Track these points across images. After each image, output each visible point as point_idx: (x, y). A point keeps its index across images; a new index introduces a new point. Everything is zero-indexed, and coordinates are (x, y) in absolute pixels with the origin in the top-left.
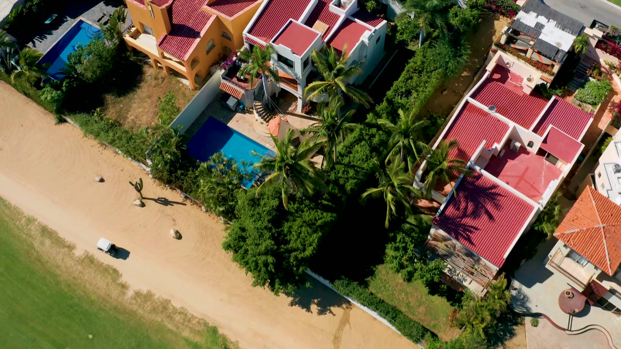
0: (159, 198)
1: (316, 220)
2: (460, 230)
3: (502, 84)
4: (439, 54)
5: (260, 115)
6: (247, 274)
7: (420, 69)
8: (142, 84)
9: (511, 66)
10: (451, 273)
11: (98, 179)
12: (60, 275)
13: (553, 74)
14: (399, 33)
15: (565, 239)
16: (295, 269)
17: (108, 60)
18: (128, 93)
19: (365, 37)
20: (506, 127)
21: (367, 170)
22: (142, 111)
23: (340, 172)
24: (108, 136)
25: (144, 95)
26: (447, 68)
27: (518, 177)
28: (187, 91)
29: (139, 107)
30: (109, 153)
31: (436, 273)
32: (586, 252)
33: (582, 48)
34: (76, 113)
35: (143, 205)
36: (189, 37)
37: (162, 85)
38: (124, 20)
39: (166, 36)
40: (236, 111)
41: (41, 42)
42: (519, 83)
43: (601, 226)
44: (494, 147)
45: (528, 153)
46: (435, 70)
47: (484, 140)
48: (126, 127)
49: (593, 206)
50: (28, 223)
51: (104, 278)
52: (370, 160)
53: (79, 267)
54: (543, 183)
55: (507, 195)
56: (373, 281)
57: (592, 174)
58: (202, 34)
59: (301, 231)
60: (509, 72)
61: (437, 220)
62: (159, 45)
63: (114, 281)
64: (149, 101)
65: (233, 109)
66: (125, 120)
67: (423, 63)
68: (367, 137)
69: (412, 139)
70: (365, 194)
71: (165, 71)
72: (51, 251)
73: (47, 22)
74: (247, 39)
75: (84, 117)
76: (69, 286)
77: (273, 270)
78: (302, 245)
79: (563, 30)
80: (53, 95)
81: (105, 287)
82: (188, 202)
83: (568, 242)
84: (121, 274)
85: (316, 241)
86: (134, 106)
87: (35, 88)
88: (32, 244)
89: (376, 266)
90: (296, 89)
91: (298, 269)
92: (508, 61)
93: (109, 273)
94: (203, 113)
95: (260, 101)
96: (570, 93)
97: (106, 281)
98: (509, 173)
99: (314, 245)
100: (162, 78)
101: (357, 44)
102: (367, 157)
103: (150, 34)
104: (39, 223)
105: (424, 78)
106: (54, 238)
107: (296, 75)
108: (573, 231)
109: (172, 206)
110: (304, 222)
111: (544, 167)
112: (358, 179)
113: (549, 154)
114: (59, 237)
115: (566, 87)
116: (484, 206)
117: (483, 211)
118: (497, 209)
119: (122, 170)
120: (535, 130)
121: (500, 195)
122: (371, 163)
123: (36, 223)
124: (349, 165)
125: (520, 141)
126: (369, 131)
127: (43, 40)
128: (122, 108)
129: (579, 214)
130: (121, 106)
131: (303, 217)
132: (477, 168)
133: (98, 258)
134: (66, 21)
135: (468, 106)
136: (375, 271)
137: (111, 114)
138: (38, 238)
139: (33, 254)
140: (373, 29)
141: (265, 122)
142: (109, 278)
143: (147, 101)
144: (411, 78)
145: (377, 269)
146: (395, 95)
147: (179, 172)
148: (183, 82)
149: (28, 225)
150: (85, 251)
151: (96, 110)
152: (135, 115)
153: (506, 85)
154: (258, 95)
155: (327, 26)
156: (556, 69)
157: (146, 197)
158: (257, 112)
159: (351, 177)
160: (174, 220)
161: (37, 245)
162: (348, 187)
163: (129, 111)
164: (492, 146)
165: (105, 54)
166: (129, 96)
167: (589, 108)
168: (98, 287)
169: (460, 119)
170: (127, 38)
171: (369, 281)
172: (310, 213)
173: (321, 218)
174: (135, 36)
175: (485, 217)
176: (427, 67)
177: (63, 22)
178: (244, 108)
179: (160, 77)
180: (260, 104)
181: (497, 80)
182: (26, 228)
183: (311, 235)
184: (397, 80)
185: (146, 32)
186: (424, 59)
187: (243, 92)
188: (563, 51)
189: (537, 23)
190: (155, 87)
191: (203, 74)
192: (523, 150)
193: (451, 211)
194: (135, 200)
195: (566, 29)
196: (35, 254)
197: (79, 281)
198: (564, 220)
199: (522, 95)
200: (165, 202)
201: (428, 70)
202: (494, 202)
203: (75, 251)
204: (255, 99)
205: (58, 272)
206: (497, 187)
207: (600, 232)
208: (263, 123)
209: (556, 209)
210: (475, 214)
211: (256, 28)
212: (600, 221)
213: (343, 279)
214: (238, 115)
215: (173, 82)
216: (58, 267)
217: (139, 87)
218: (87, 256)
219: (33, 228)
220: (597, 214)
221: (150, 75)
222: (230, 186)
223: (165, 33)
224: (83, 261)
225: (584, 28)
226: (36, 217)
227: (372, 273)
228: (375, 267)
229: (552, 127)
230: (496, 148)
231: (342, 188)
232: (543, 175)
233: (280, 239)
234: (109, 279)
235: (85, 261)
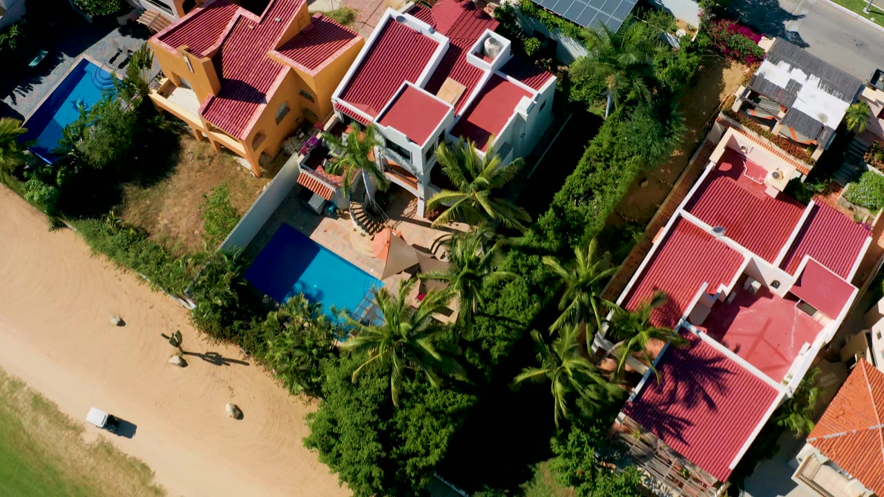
0: (207, 353)
1: (445, 406)
2: (665, 423)
3: (733, 181)
4: (637, 131)
5: (359, 224)
6: (341, 486)
7: (608, 156)
8: (179, 167)
9: (749, 151)
10: (649, 485)
11: (115, 321)
12: (63, 473)
13: (810, 162)
14: (575, 86)
15: (824, 447)
16: (413, 481)
17: (126, 133)
18: (158, 181)
19: (523, 107)
20: (739, 258)
21: (524, 324)
22: (180, 212)
23: (482, 327)
24: (128, 257)
25: (183, 184)
26: (648, 154)
27: (754, 335)
28: (248, 180)
29: (175, 205)
30: (130, 278)
31: (627, 492)
32: (854, 468)
33: (859, 124)
34: (78, 219)
35: (184, 364)
36: (248, 100)
37: (210, 167)
38: (149, 66)
39: (213, 99)
40: (323, 214)
41: (24, 96)
42: (760, 178)
43: (880, 426)
44: (719, 291)
45: (771, 296)
46: (631, 156)
47: (705, 283)
48: (156, 238)
49: (868, 392)
50: (12, 389)
51: (128, 478)
52: (529, 307)
53: (91, 461)
54: (792, 346)
55: (738, 372)
56: (532, 488)
57: (867, 331)
58: (268, 97)
59: (422, 424)
60: (745, 161)
61: (629, 406)
62: (203, 114)
63: (144, 483)
64: (190, 196)
65: (319, 212)
66: (153, 226)
67: (612, 144)
68: (524, 270)
69: (594, 298)
70: (520, 378)
71: (213, 145)
72: (48, 433)
73: (33, 64)
74: (339, 107)
75: (91, 223)
76: (77, 489)
77: (381, 487)
78: (423, 447)
79: (830, 92)
80: (42, 192)
81: (130, 492)
82: (251, 360)
83: (828, 451)
84: (154, 473)
85: (445, 441)
86: (168, 202)
87: (15, 178)
88: (20, 422)
89: (537, 464)
90: (415, 185)
91: (418, 481)
92: (743, 145)
93: (136, 471)
94: (274, 217)
95: (359, 201)
96: (837, 188)
97: (132, 482)
98: (740, 330)
99: (442, 446)
100: (209, 157)
101: (510, 119)
102: (524, 303)
103: (189, 88)
104: (29, 389)
105: (614, 170)
106: (52, 413)
107: (414, 169)
108: (837, 435)
109: (228, 367)
110: (428, 409)
111: (795, 319)
112: (509, 340)
113: (802, 302)
114: (59, 412)
115: (831, 180)
116: (702, 388)
117: (700, 396)
118: (722, 393)
119: (151, 308)
120: (783, 266)
121: (727, 371)
122: (530, 314)
123: (25, 389)
124: (495, 318)
125: (760, 279)
126: (527, 260)
127: (27, 92)
128: (149, 206)
129: (847, 408)
130: (148, 202)
131: (426, 400)
132: (693, 329)
133: (119, 447)
134: (62, 61)
135: (681, 223)
136: (534, 472)
137: (132, 216)
138: (27, 414)
139: (22, 438)
140: (535, 93)
141: (367, 234)
142: (136, 478)
143: (186, 196)
144: (593, 170)
145: (537, 469)
146: (569, 199)
147: (236, 324)
148: (242, 164)
149: (12, 392)
150: (99, 435)
151: (108, 213)
152: (170, 217)
153: (739, 183)
154: (357, 194)
155: (463, 88)
156: (817, 155)
157: (188, 351)
158: (355, 220)
159: (499, 337)
160: (231, 389)
161: (28, 423)
162: (495, 353)
163: (160, 211)
164: (716, 287)
165: (120, 124)
166: (160, 186)
167: (864, 214)
168: (119, 493)
169: (668, 244)
170: (155, 95)
171: (526, 489)
172: (436, 395)
173: (453, 404)
174: (165, 93)
175: (703, 405)
176: (618, 151)
177: (58, 62)
178: (336, 208)
179: (206, 154)
180: (359, 206)
181: (726, 174)
182: (10, 397)
183: (437, 431)
184: (571, 173)
185: (183, 85)
186: (614, 139)
187: (333, 189)
188: (829, 129)
189: (791, 80)
190: (198, 171)
191: (273, 151)
192: (764, 292)
193: (649, 395)
194: (171, 357)
195: (835, 92)
196: (25, 438)
197: (92, 482)
198: (823, 417)
199: (763, 198)
200: (218, 360)
201: (620, 156)
202: (717, 383)
203: (83, 435)
204: (352, 199)
205: (60, 467)
206: (723, 358)
207: (877, 436)
208: (364, 235)
209: (812, 394)
210: (689, 401)
211: (352, 89)
212: (878, 418)
213: (487, 490)
214: (326, 221)
215: (227, 163)
216: (59, 459)
217: (174, 172)
218: (103, 442)
219: (20, 397)
220: (874, 407)
221: (192, 153)
222: (314, 351)
223: (211, 94)
224: (96, 450)
225: (862, 88)
226: (24, 381)
227: (529, 476)
228: (534, 466)
229: (810, 260)
230: (723, 292)
231: (485, 356)
232: (793, 331)
233: (389, 438)
234: (136, 481)
235: (99, 450)
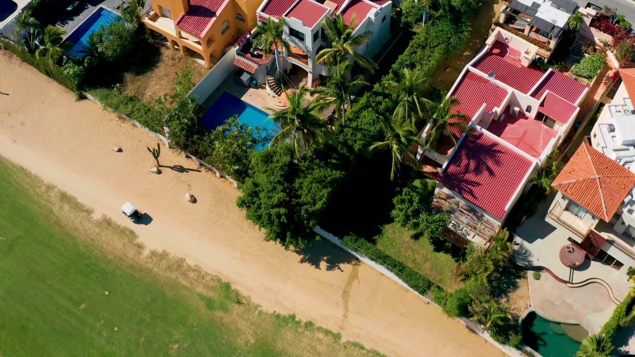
0: (175, 166)
1: (325, 176)
2: (463, 185)
3: (501, 58)
4: (441, 31)
5: (272, 89)
6: (260, 230)
7: (424, 44)
8: (160, 64)
9: (510, 41)
10: (455, 228)
11: (116, 149)
12: (78, 237)
13: (549, 50)
14: (404, 17)
15: (563, 189)
16: (306, 222)
17: (128, 39)
18: (146, 72)
19: (371, 14)
20: (505, 93)
21: (374, 132)
22: (159, 88)
23: (349, 135)
24: (127, 108)
25: (162, 73)
26: (449, 44)
27: (517, 139)
28: (203, 70)
29: (157, 85)
30: (127, 126)
31: (440, 225)
32: (583, 201)
33: (577, 24)
34: (96, 88)
35: (159, 172)
36: (206, 16)
37: (179, 64)
38: (143, 6)
39: (184, 16)
40: (249, 87)
41: (63, 27)
42: (517, 57)
43: (597, 176)
44: (494, 111)
45: (527, 118)
46: (438, 46)
47: (484, 103)
48: (145, 101)
49: (588, 159)
50: (48, 190)
51: (120, 239)
52: (377, 124)
53: (97, 230)
54: (541, 145)
55: (506, 152)
56: (381, 239)
57: (588, 136)
58: (218, 13)
59: (311, 187)
60: (508, 48)
61: (440, 176)
62: (177, 24)
63: (131, 242)
64: (166, 79)
65: (247, 84)
66: (142, 96)
67: (426, 39)
68: (373, 105)
69: (415, 95)
70: (372, 147)
71: (182, 52)
72: (70, 215)
73: (69, 9)
74: (261, 17)
75: (103, 91)
76: (87, 247)
77: (286, 221)
78: (312, 199)
79: (558, 9)
80: (75, 69)
81: (122, 247)
82: (203, 169)
83: (565, 191)
84: (138, 235)
85: (326, 196)
86: (152, 83)
87: (57, 66)
88: (51, 209)
89: (384, 226)
90: (307, 63)
91: (308, 223)
92: (507, 37)
93: (126, 235)
94: (218, 89)
95: (272, 75)
96: (567, 70)
97: (123, 242)
98: (508, 136)
99: (324, 199)
100: (178, 58)
101: (364, 20)
102: (374, 121)
103: (168, 17)
104: (58, 190)
105: (427, 52)
106: (73, 203)
107: (306, 48)
108: (570, 182)
109: (188, 173)
110: (315, 179)
111: (542, 131)
112: (366, 141)
113: (547, 117)
114: (77, 202)
115: (563, 63)
116: (485, 162)
117: (484, 167)
118: (498, 165)
119: (140, 141)
120: (533, 95)
121: (500, 152)
122: (378, 127)
123: (56, 190)
124: (357, 129)
125: (519, 106)
126: (376, 99)
127: (65, 25)
128: (141, 85)
129: (575, 167)
130: (140, 83)
131: (314, 174)
132: (478, 128)
133: (116, 221)
134: (87, 8)
135: (469, 75)
136: (382, 230)
137: (130, 91)
138: (57, 204)
139: (52, 218)
140: (379, 7)
141: (276, 96)
142: (126, 239)
143: (164, 79)
144: (416, 53)
145: (384, 228)
146: (401, 68)
147: (195, 137)
148: (199, 62)
149: (47, 192)
150: (103, 215)
151: (115, 85)
152: (153, 91)
153: (505, 59)
154: (271, 70)
155: (336, 5)
156: (553, 44)
157: (162, 165)
158: (270, 86)
159: (358, 140)
160: (189, 185)
161: (57, 209)
162: (357, 147)
163: (147, 88)
164: (492, 110)
165: (125, 34)
166: (147, 74)
167: (585, 81)
168: (114, 248)
169: (462, 86)
170: (146, 20)
171: (377, 240)
172: (320, 170)
173: (331, 176)
174: (154, 18)
175: (486, 173)
176: (430, 43)
177: (85, 9)
178: (257, 83)
179: (176, 57)
180: (272, 78)
181: (497, 54)
182: (46, 195)
183: (321, 191)
184: (402, 54)
185: (163, 16)
186: (428, 36)
187: (256, 66)
188: (558, 27)
189: (534, 2)
190: (172, 66)
191: (218, 54)
192: (522, 115)
193: (452, 169)
194: (152, 168)
195: (561, 8)
196: (54, 218)
197: (97, 242)
198: (561, 173)
199: (520, 67)
200: (181, 169)
201: (432, 46)
202: (495, 159)
203: (92, 215)
204: (267, 74)
205: (76, 234)
206: (497, 145)
207: (596, 182)
208: (274, 97)
209: (554, 165)
210: (477, 171)
211: (269, 7)
212: (595, 172)
213: (352, 235)
214: (251, 90)
215: (190, 62)
216: (76, 230)
217: (156, 67)
218: (105, 219)
219: (52, 194)
220: (593, 166)
221: (167, 56)
222: (244, 148)
223: (183, 13)
224: (100, 223)
225: (578, 7)
226: (55, 185)
227: (379, 232)
228: (383, 227)
229: (549, 92)
230: (496, 111)
231: (350, 148)
232: (541, 137)
233: (292, 194)
234: (126, 240)
235: (103, 223)
